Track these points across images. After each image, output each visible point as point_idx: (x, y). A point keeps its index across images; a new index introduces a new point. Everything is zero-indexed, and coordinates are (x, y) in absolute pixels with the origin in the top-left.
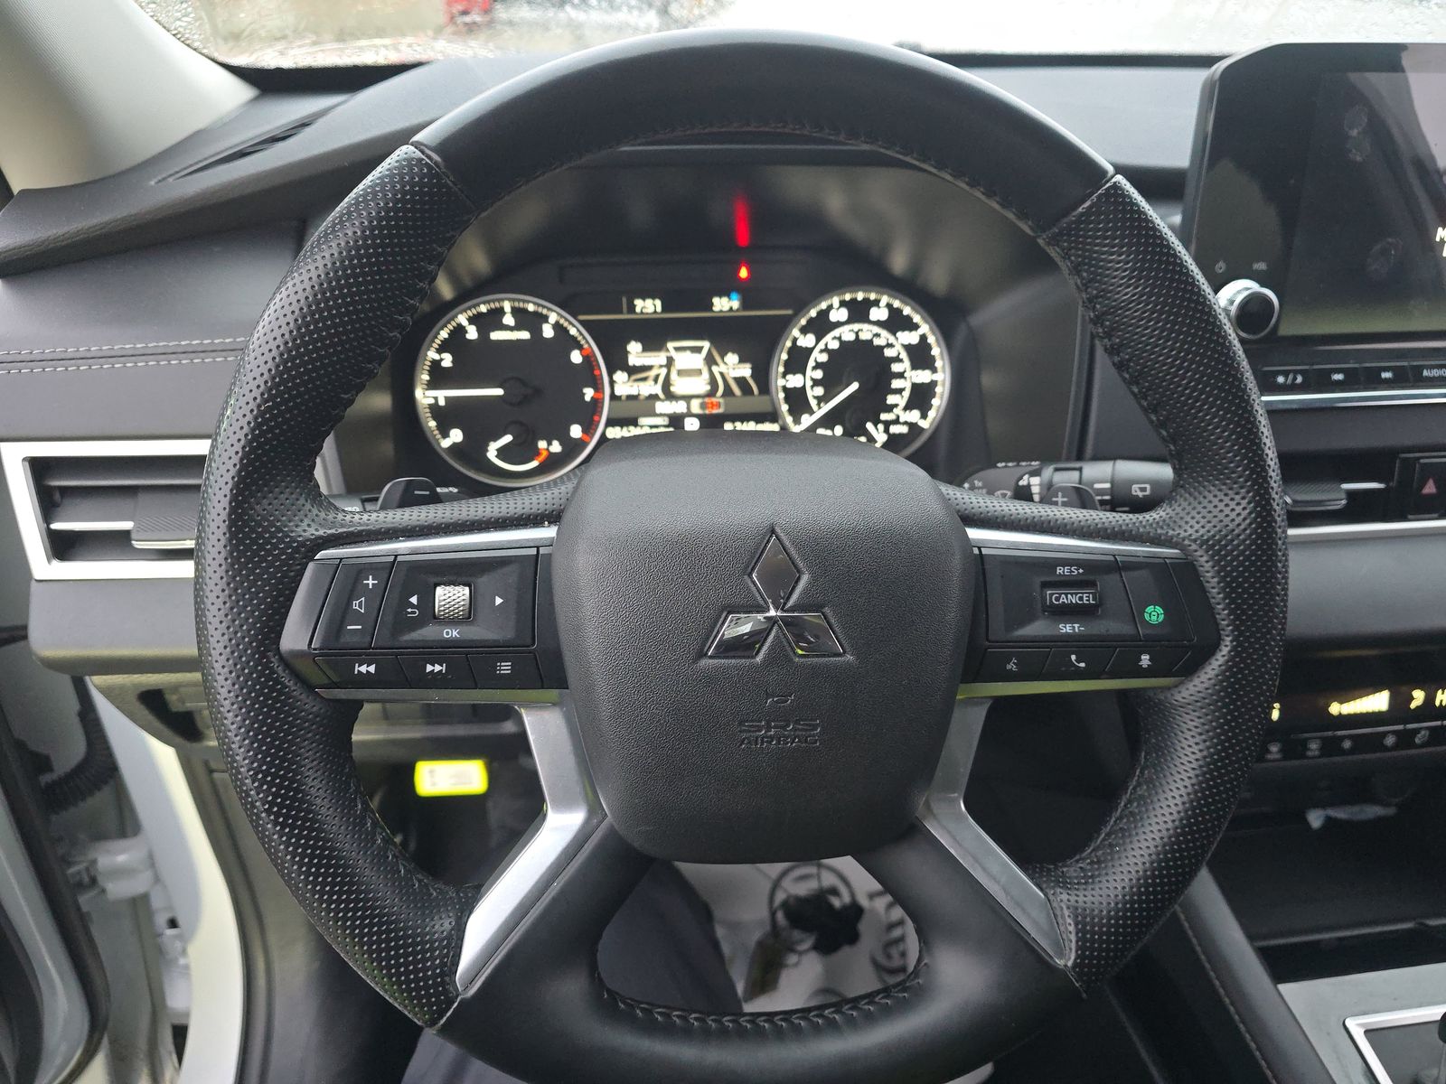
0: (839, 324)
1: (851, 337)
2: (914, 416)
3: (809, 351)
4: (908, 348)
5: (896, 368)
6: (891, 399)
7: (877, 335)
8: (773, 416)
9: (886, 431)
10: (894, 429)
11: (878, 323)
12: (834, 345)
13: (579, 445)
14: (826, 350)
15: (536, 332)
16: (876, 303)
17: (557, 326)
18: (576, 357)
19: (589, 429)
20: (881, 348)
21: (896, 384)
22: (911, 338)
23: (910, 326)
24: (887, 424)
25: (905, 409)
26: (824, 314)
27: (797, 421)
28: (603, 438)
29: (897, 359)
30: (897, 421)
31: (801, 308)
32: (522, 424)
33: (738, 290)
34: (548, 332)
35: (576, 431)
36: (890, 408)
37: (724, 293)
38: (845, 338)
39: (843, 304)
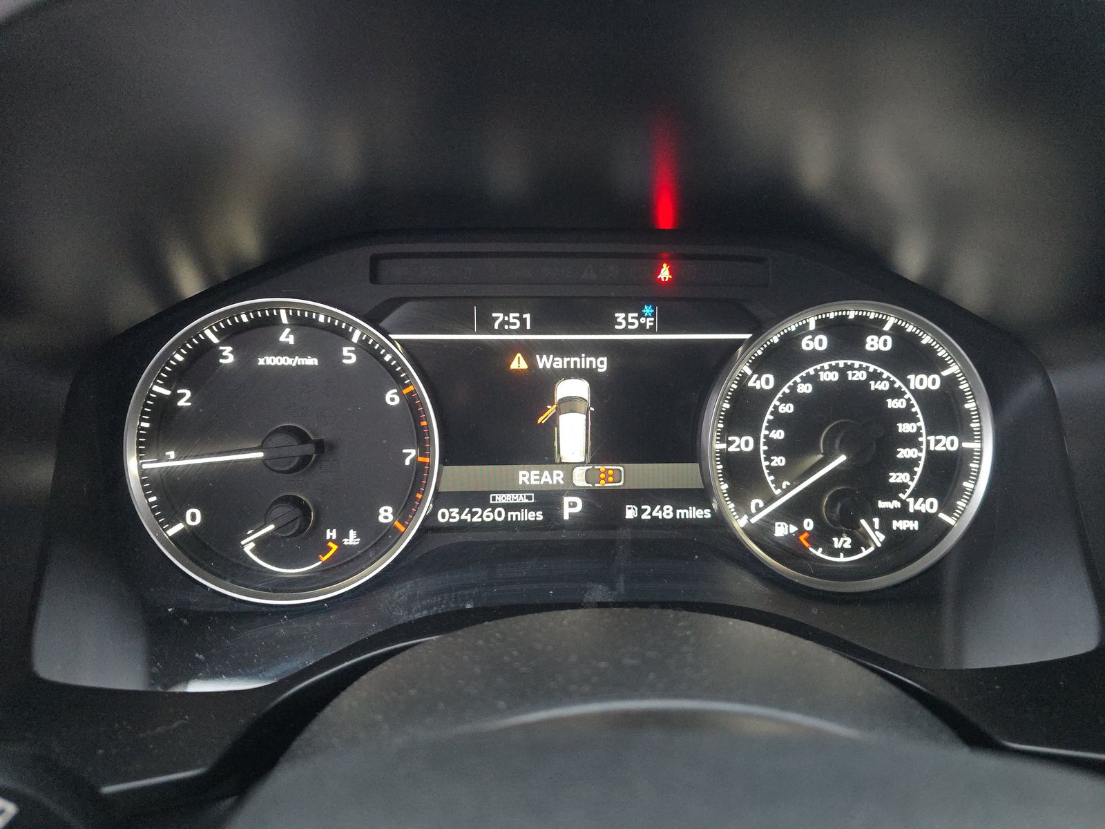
0: (816, 357)
1: (833, 377)
2: (929, 505)
3: (767, 396)
4: (921, 396)
5: (905, 428)
6: (896, 478)
7: (876, 377)
8: (702, 496)
9: (885, 528)
10: (900, 525)
11: (877, 357)
12: (805, 389)
13: (387, 536)
14: (791, 397)
15: (331, 358)
16: (876, 327)
17: (364, 348)
18: (392, 398)
19: (405, 512)
20: (883, 396)
21: (904, 453)
22: (929, 382)
23: (930, 363)
24: (888, 516)
25: (916, 495)
26: (791, 340)
27: (743, 506)
28: (430, 528)
29: (907, 415)
30: (903, 513)
31: (758, 329)
32: (296, 502)
33: (652, 301)
34: (349, 356)
35: (386, 514)
36: (893, 491)
37: (634, 305)
38: (824, 377)
39: (823, 326)
